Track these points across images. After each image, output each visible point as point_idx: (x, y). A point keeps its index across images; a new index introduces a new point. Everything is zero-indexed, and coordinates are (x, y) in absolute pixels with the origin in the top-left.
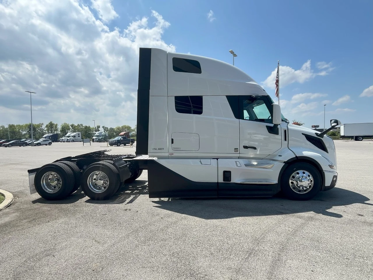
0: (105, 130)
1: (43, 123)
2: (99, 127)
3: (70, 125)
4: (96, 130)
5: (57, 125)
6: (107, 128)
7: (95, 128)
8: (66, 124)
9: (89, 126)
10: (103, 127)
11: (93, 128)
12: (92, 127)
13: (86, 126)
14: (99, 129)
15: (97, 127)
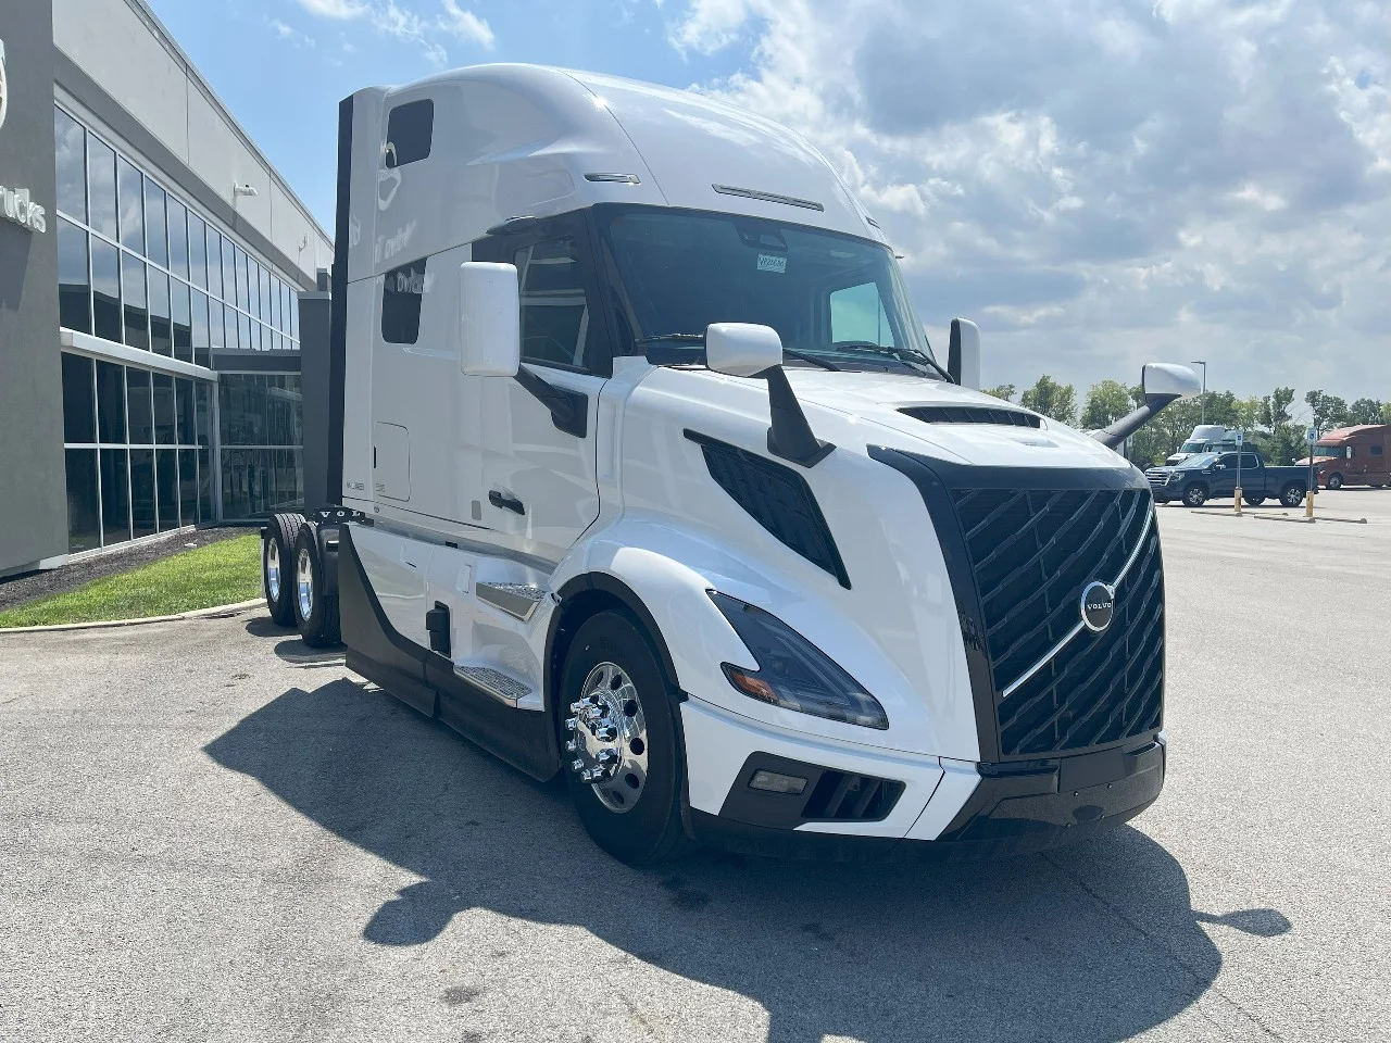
0: (1322, 413)
1: (1011, 386)
2: (1284, 397)
3: (1130, 393)
4: (1268, 414)
5: (1069, 391)
6: (1339, 403)
7: (1265, 405)
8: (1113, 385)
9: (1229, 394)
10: (1312, 398)
11: (1253, 406)
12: (1245, 400)
13: (1213, 396)
14: (1289, 409)
15: (1277, 397)
